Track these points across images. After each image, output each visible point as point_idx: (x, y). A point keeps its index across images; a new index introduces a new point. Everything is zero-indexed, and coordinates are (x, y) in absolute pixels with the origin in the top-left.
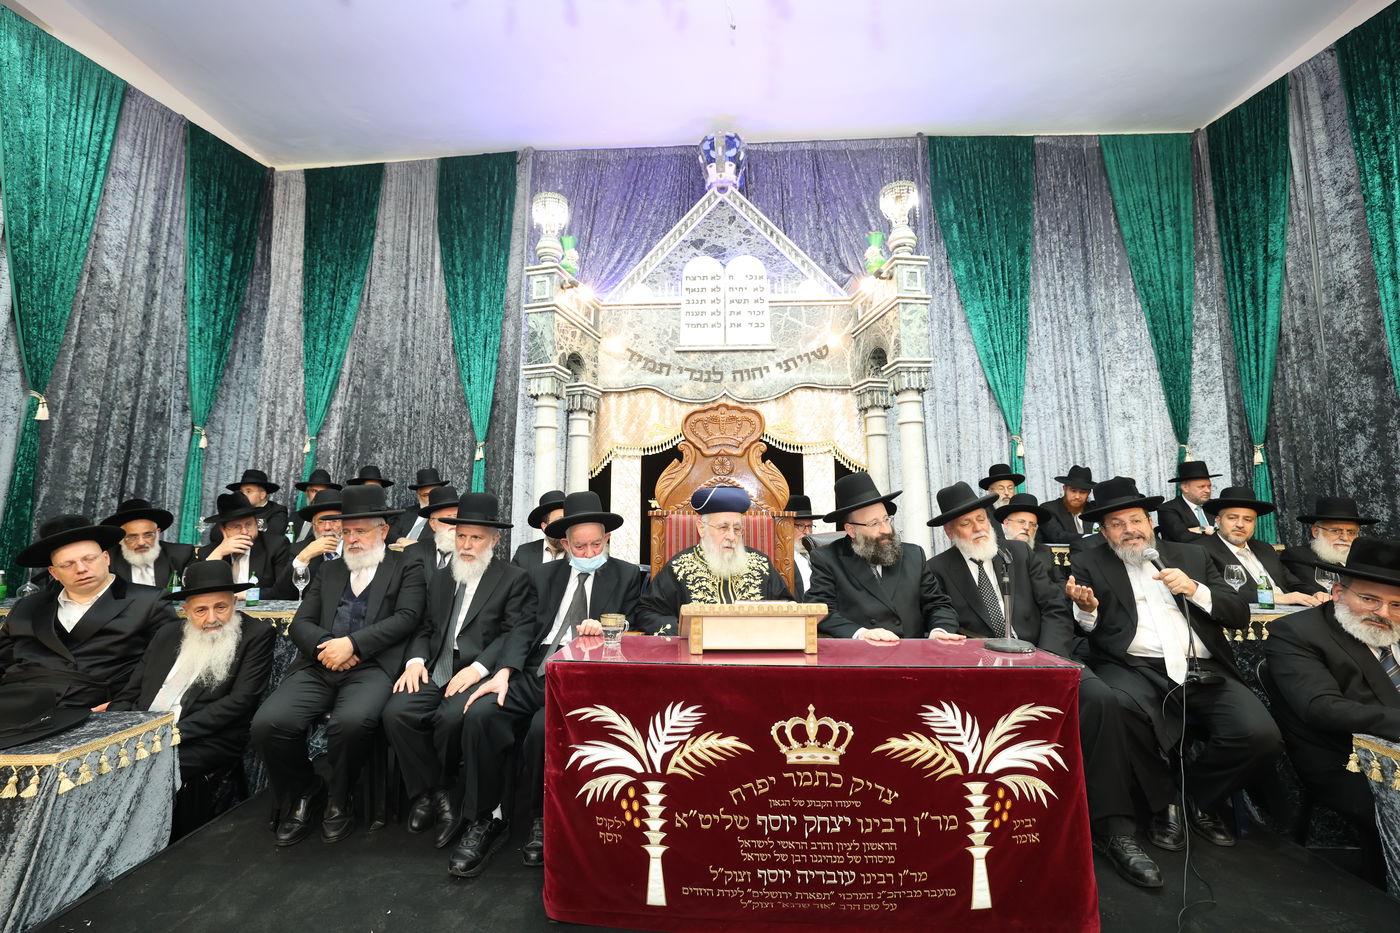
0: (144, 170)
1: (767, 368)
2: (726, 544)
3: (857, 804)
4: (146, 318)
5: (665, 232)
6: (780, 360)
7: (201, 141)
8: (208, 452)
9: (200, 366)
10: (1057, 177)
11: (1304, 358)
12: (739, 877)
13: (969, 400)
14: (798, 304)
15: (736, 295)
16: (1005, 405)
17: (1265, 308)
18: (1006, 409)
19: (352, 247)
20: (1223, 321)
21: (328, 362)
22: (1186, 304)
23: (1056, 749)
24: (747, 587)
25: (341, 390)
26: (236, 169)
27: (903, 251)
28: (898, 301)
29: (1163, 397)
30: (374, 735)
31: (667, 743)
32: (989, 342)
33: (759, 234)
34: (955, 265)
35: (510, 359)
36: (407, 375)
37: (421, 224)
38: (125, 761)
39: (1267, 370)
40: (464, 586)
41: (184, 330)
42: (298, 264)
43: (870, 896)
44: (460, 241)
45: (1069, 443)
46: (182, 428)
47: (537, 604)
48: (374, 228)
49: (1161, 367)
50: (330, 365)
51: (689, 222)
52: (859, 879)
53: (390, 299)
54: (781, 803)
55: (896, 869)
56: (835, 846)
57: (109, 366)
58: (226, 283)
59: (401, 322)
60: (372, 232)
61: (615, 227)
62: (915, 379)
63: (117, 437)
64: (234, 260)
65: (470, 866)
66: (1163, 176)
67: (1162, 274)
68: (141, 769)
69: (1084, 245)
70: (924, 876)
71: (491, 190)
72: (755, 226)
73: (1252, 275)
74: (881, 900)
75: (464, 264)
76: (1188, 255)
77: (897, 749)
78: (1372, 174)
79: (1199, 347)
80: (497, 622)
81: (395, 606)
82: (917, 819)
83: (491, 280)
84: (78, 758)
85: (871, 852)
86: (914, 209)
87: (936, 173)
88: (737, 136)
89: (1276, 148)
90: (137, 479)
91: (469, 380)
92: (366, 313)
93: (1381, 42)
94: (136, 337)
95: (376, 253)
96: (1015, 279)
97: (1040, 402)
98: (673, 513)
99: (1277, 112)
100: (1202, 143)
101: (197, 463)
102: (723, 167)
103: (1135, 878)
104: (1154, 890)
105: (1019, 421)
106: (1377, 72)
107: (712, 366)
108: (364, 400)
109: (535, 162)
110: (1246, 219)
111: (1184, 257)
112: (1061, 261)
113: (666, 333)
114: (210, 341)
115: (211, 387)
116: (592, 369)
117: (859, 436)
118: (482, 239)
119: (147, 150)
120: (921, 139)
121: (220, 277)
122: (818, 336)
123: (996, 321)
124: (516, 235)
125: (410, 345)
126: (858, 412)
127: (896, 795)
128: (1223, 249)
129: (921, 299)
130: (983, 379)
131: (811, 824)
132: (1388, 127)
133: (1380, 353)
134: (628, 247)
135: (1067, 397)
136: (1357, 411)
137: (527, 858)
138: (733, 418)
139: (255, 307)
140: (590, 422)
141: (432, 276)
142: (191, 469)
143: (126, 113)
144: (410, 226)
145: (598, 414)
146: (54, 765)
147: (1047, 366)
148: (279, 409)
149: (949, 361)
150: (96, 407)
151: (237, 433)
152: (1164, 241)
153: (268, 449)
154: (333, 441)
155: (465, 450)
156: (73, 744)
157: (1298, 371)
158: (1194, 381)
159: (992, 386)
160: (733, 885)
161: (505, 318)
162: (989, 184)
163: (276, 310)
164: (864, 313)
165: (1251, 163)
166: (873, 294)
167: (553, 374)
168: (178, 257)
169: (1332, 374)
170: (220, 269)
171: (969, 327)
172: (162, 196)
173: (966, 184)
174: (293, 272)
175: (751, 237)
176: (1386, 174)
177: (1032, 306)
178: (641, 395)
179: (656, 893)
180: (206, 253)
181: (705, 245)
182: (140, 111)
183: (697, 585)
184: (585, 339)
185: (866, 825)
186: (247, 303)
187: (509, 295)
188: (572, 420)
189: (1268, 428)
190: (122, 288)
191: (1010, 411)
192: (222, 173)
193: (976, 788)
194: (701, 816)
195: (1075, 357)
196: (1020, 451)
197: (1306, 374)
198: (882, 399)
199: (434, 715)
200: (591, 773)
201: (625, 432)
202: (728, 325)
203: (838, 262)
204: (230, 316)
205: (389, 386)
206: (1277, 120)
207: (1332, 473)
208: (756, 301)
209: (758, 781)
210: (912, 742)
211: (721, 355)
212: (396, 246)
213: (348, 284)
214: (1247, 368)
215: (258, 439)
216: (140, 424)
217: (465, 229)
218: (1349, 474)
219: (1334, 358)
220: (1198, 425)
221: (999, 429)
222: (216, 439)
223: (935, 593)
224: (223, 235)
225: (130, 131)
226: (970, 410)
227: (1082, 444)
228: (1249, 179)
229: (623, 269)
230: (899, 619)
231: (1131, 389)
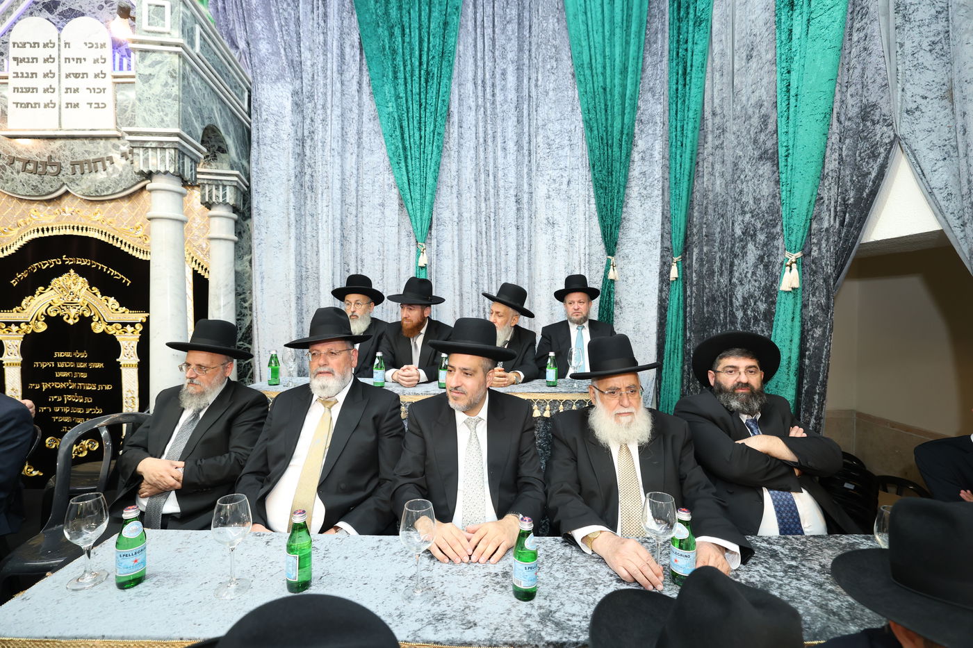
1: (110, 159)
15: (74, 67)
16: (410, 207)
18: (411, 212)
28: (134, 46)
73: (685, 49)
79: (641, 144)
105: (425, 226)
107: (47, 155)
111: (633, 37)
129: (169, 44)
135: (487, 198)
136: (752, 212)
152: (612, 16)
158: (633, 184)
181: (60, 9)
189: (685, 236)
191: (415, 214)
195: (500, 153)
202: (64, 105)
207: (727, 292)
208: (97, 76)
211: (59, 143)
221: (409, 235)
231: (558, 191)
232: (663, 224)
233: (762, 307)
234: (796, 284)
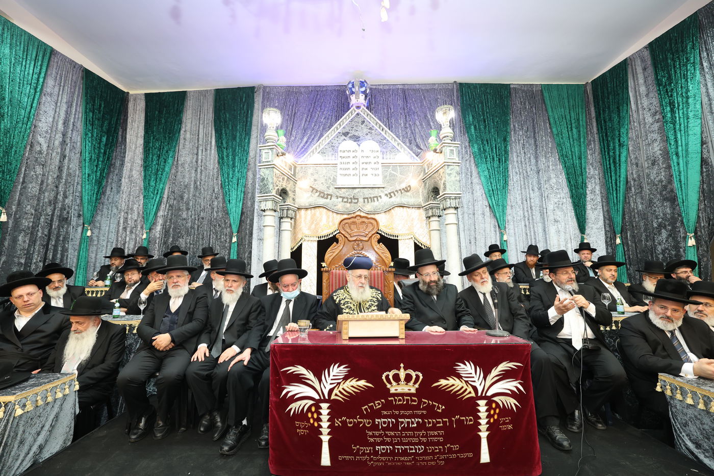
0: (61, 93)
1: (380, 196)
2: (360, 285)
3: (425, 412)
4: (60, 169)
5: (330, 128)
6: (387, 192)
7: (91, 78)
8: (92, 238)
9: (88, 193)
10: (521, 104)
11: (638, 193)
12: (367, 450)
13: (480, 212)
14: (396, 165)
15: (365, 160)
16: (498, 215)
17: (620, 168)
18: (498, 217)
19: (169, 134)
20: (601, 175)
21: (156, 192)
22: (583, 166)
23: (520, 383)
24: (371, 306)
25: (163, 206)
26: (109, 92)
27: (447, 139)
28: (445, 164)
29: (573, 211)
30: (181, 383)
31: (331, 384)
32: (490, 184)
33: (376, 129)
34: (473, 146)
35: (250, 191)
36: (197, 198)
37: (205, 122)
38: (50, 399)
39: (621, 198)
40: (228, 306)
41: (80, 175)
42: (141, 141)
43: (431, 458)
44: (225, 130)
45: (529, 234)
46: (78, 225)
47: (265, 315)
48: (181, 124)
49: (572, 197)
50: (157, 193)
51: (342, 123)
52: (426, 449)
53: (188, 159)
54: (387, 413)
55: (443, 444)
56: (414, 434)
57: (39, 193)
58: (102, 151)
59: (194, 172)
60: (179, 126)
61: (304, 125)
62: (453, 202)
63: (43, 230)
64: (107, 139)
65: (230, 449)
66: (572, 105)
67: (572, 152)
68: (58, 403)
69: (534, 137)
70: (457, 447)
71: (242, 105)
72: (375, 126)
73: (613, 153)
74: (436, 460)
75: (227, 143)
76: (584, 142)
77: (444, 385)
78: (666, 106)
79: (590, 187)
80: (244, 325)
81: (192, 318)
82: (453, 419)
83: (241, 151)
84: (25, 398)
85: (431, 436)
86: (453, 119)
87: (463, 101)
88: (365, 81)
89: (623, 92)
90: (53, 252)
91: (229, 202)
92: (176, 167)
93: (668, 45)
94: (55, 179)
95: (182, 137)
96: (502, 154)
97: (514, 214)
98: (333, 269)
99: (623, 76)
100: (589, 89)
101: (85, 243)
102: (359, 96)
103: (558, 446)
104: (568, 452)
105: (504, 223)
106: (667, 59)
107: (352, 195)
108: (175, 211)
109: (264, 92)
110: (610, 126)
111: (582, 143)
112: (524, 145)
113: (330, 178)
114: (94, 181)
115: (94, 204)
116: (292, 196)
117: (426, 230)
118: (236, 130)
119: (62, 82)
120: (456, 85)
121: (99, 148)
122: (406, 181)
123: (492, 174)
124: (254, 128)
125: (198, 183)
126: (425, 218)
127: (444, 407)
128: (600, 140)
129: (456, 163)
130: (487, 202)
131: (402, 423)
132: (672, 84)
133: (672, 191)
134: (311, 135)
135: (527, 211)
136: (662, 218)
137: (260, 444)
138: (363, 222)
139: (118, 163)
140: (291, 223)
141: (210, 149)
142: (82, 246)
143: (52, 63)
144: (199, 123)
145: (295, 220)
146: (13, 401)
147: (517, 196)
148: (130, 216)
149: (470, 194)
150: (32, 214)
151: (107, 228)
152: (572, 136)
153: (123, 237)
154: (158, 232)
155: (227, 237)
156: (23, 390)
157: (635, 199)
158: (587, 204)
159: (491, 206)
160: (364, 454)
161: (248, 170)
162: (488, 106)
163: (129, 165)
164: (428, 169)
165: (612, 99)
166: (433, 160)
167: (273, 199)
168: (77, 138)
169: (651, 201)
170: (100, 143)
171: (480, 177)
172: (70, 105)
173: (478, 107)
174: (138, 145)
175: (373, 131)
176: (672, 107)
177: (510, 166)
178: (317, 210)
179: (326, 460)
180: (92, 136)
181: (350, 135)
182: (59, 63)
183: (346, 306)
184: (289, 181)
185: (429, 423)
186: (113, 161)
187: (250, 158)
188: (282, 222)
189: (622, 226)
190: (48, 153)
191: (500, 218)
192: (101, 95)
193: (482, 403)
194: (348, 420)
195: (531, 192)
196: (505, 238)
197: (639, 200)
198: (437, 212)
199: (212, 373)
200: (293, 399)
201: (309, 228)
202: (361, 175)
203: (415, 144)
204: (105, 168)
205: (188, 204)
206: (623, 79)
207: (652, 248)
208: (375, 163)
209: (376, 402)
210: (451, 381)
211: (357, 190)
212: (192, 133)
213: (167, 152)
214: (612, 197)
215: (118, 231)
216: (55, 224)
217: (228, 125)
218: (659, 248)
219: (651, 193)
220: (590, 225)
221: (495, 227)
222: (96, 231)
223: (463, 308)
224: (102, 126)
225: (54, 73)
226: (480, 218)
227: (535, 234)
228: (611, 106)
229: (308, 147)
230: (445, 321)
231: (558, 207)
232: (604, 221)
233: (674, 253)
234: (695, 244)
